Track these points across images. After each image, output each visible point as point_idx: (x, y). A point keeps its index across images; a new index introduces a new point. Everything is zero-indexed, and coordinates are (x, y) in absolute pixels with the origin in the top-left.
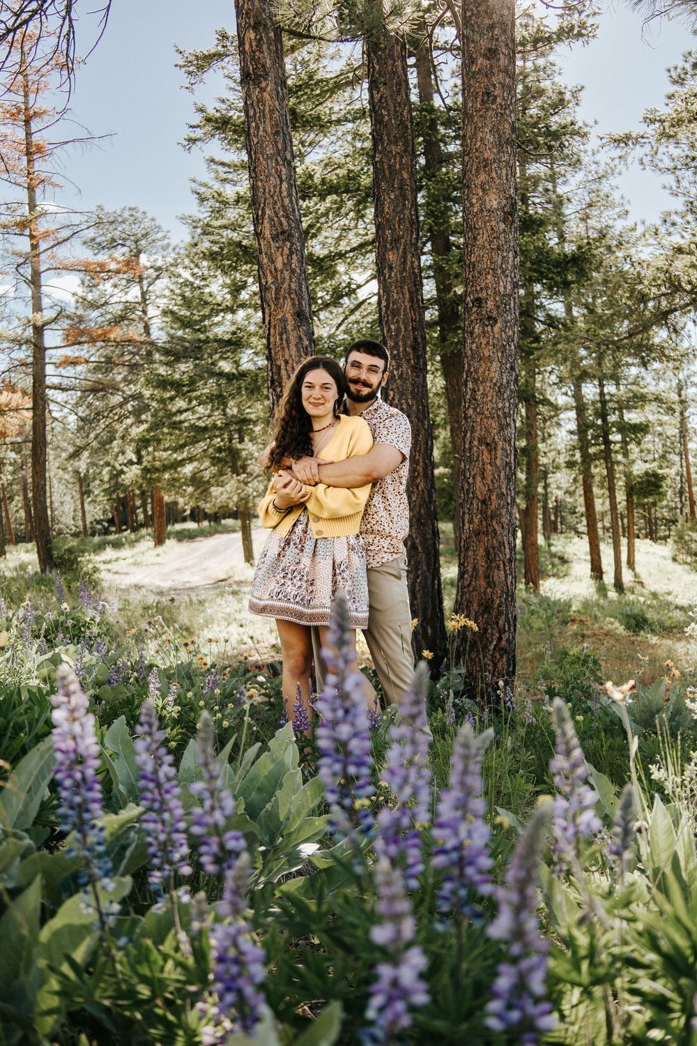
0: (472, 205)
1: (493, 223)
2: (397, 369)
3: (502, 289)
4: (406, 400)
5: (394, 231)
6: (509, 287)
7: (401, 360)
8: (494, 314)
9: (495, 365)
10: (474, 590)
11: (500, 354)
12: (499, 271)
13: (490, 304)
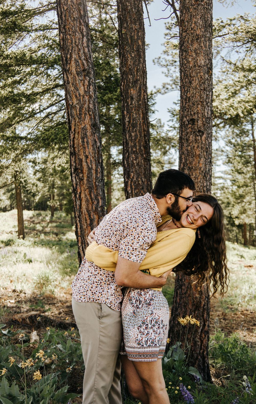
0: (189, 62)
1: (202, 74)
2: (136, 160)
3: (206, 114)
4: (141, 178)
5: (134, 76)
6: (210, 113)
7: (138, 154)
8: (202, 129)
9: (202, 160)
10: (189, 296)
11: (205, 153)
12: (205, 103)
13: (200, 123)
